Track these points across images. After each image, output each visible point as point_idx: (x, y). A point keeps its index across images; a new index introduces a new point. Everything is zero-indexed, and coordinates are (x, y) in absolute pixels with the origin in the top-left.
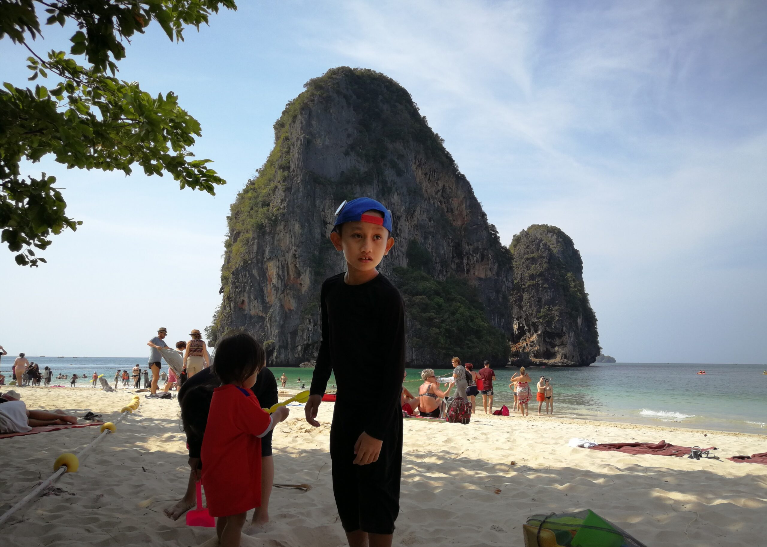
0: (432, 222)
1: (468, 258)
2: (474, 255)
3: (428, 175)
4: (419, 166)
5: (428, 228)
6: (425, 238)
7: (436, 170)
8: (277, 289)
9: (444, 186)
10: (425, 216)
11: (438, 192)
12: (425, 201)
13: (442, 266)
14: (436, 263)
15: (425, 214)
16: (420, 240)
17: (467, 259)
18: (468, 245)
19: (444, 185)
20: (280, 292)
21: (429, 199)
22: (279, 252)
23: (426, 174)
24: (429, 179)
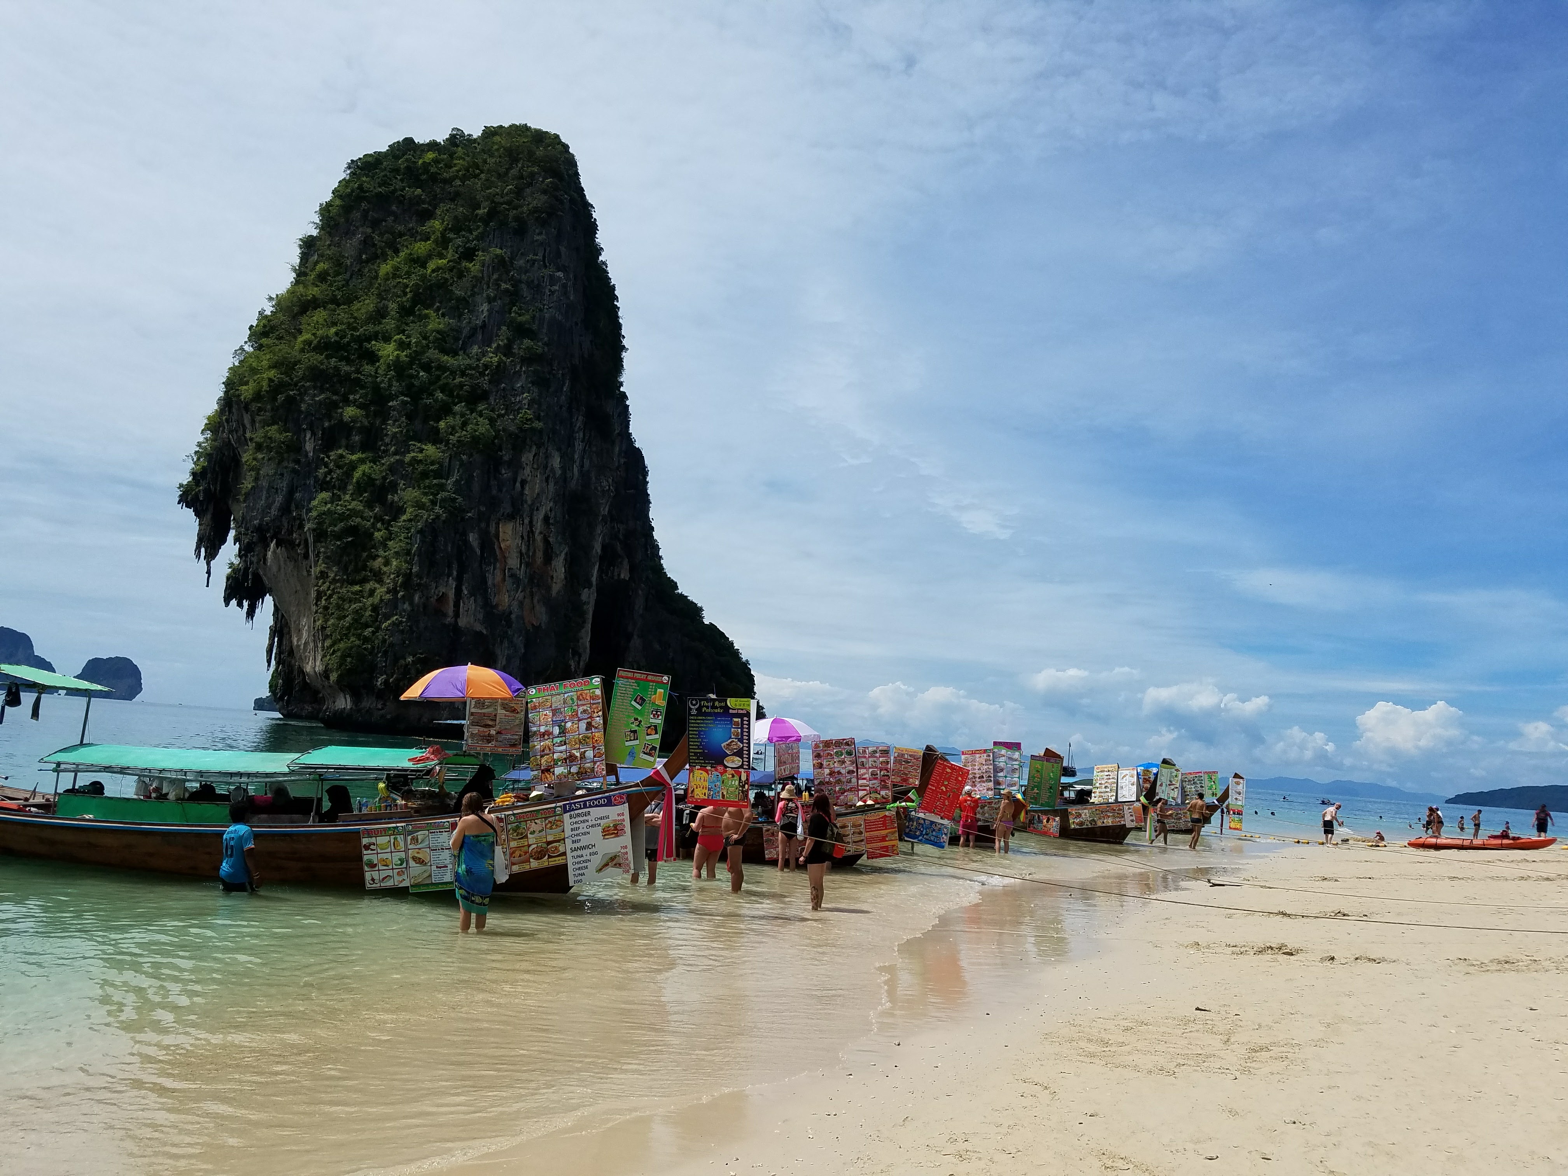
8: (516, 580)
20: (521, 588)
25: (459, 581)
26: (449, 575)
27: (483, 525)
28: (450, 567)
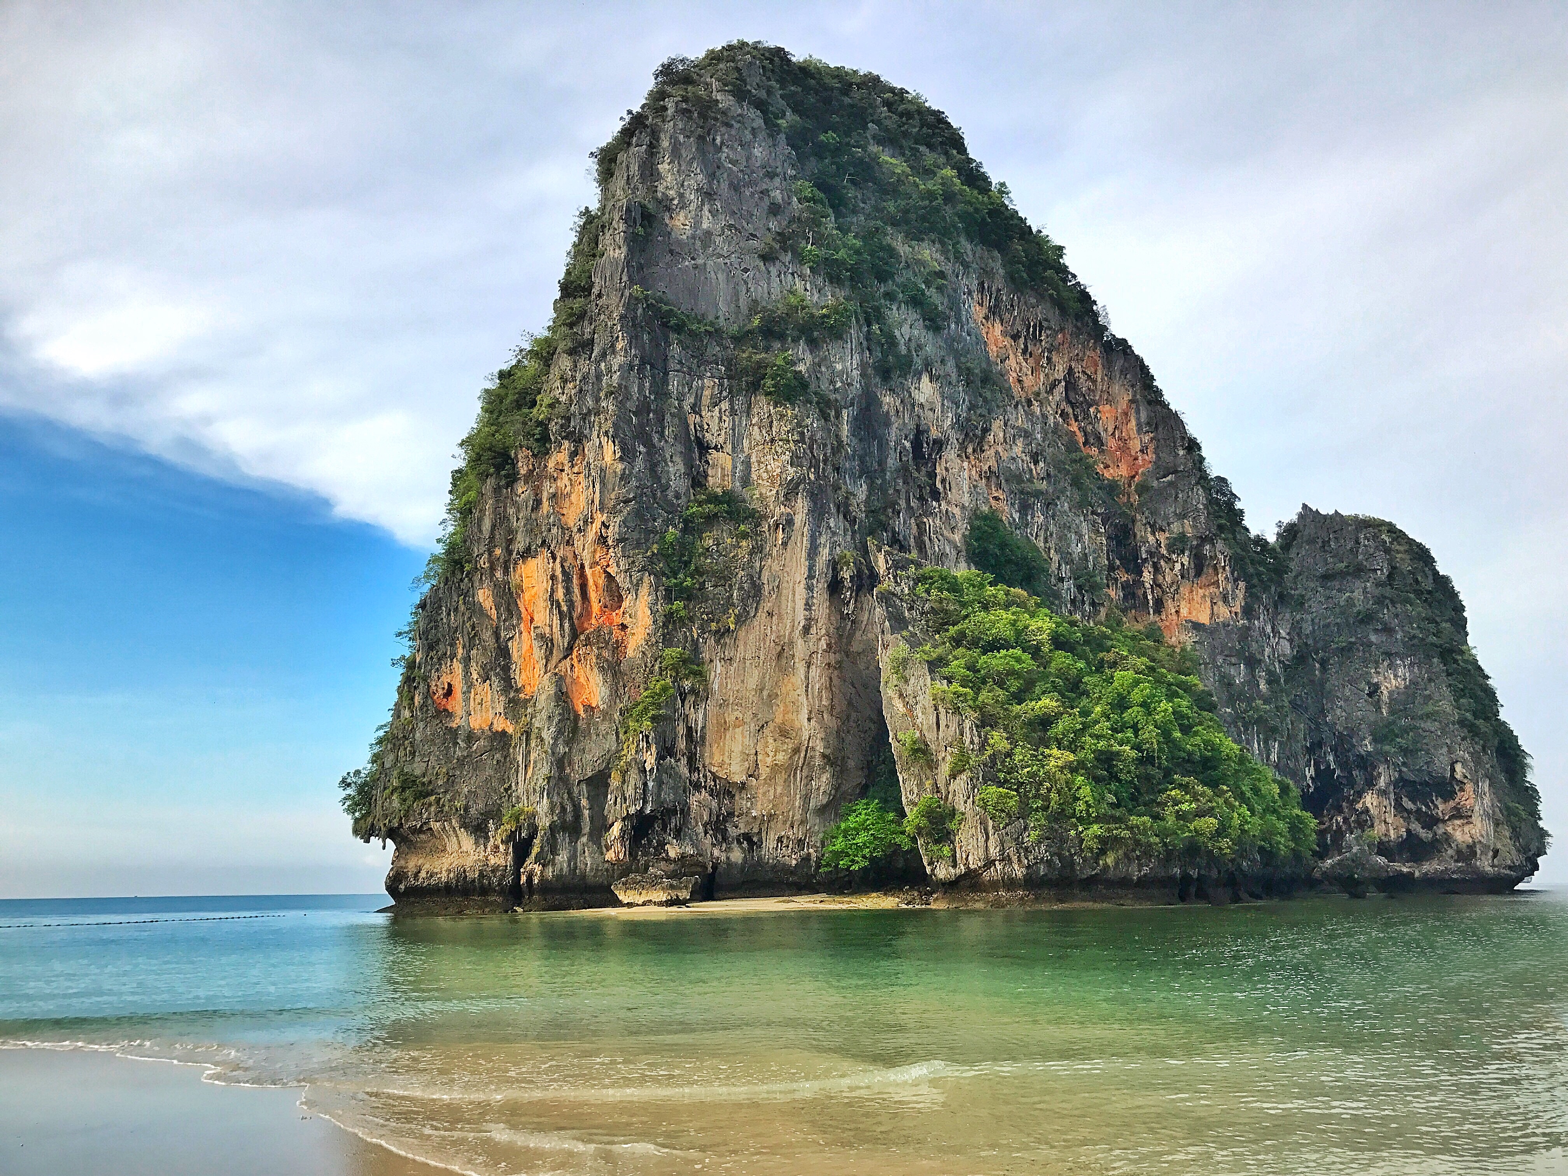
0: (1042, 464)
1: (1157, 569)
2: (1174, 557)
3: (1022, 340)
4: (994, 311)
5: (1030, 480)
6: (1025, 508)
7: (1045, 324)
8: (547, 642)
9: (1070, 370)
10: (1018, 449)
11: (1054, 385)
12: (1016, 406)
13: (1079, 588)
14: (1061, 580)
15: (1020, 442)
16: (1008, 513)
17: (1151, 570)
18: (1153, 533)
19: (1070, 367)
20: (557, 655)
21: (1029, 403)
22: (554, 530)
23: (1015, 337)
24: (1024, 352)
25: (467, 660)
26: (453, 656)
27: (499, 574)
28: (453, 645)
